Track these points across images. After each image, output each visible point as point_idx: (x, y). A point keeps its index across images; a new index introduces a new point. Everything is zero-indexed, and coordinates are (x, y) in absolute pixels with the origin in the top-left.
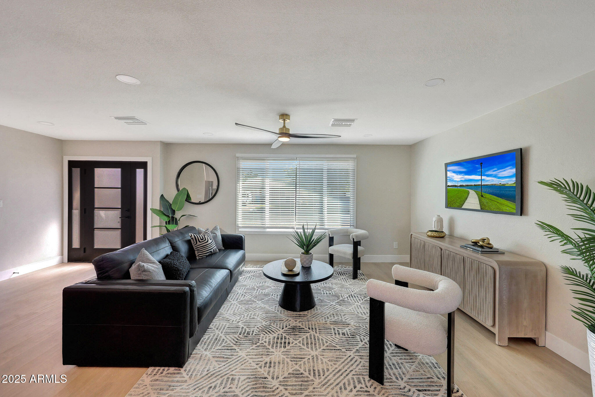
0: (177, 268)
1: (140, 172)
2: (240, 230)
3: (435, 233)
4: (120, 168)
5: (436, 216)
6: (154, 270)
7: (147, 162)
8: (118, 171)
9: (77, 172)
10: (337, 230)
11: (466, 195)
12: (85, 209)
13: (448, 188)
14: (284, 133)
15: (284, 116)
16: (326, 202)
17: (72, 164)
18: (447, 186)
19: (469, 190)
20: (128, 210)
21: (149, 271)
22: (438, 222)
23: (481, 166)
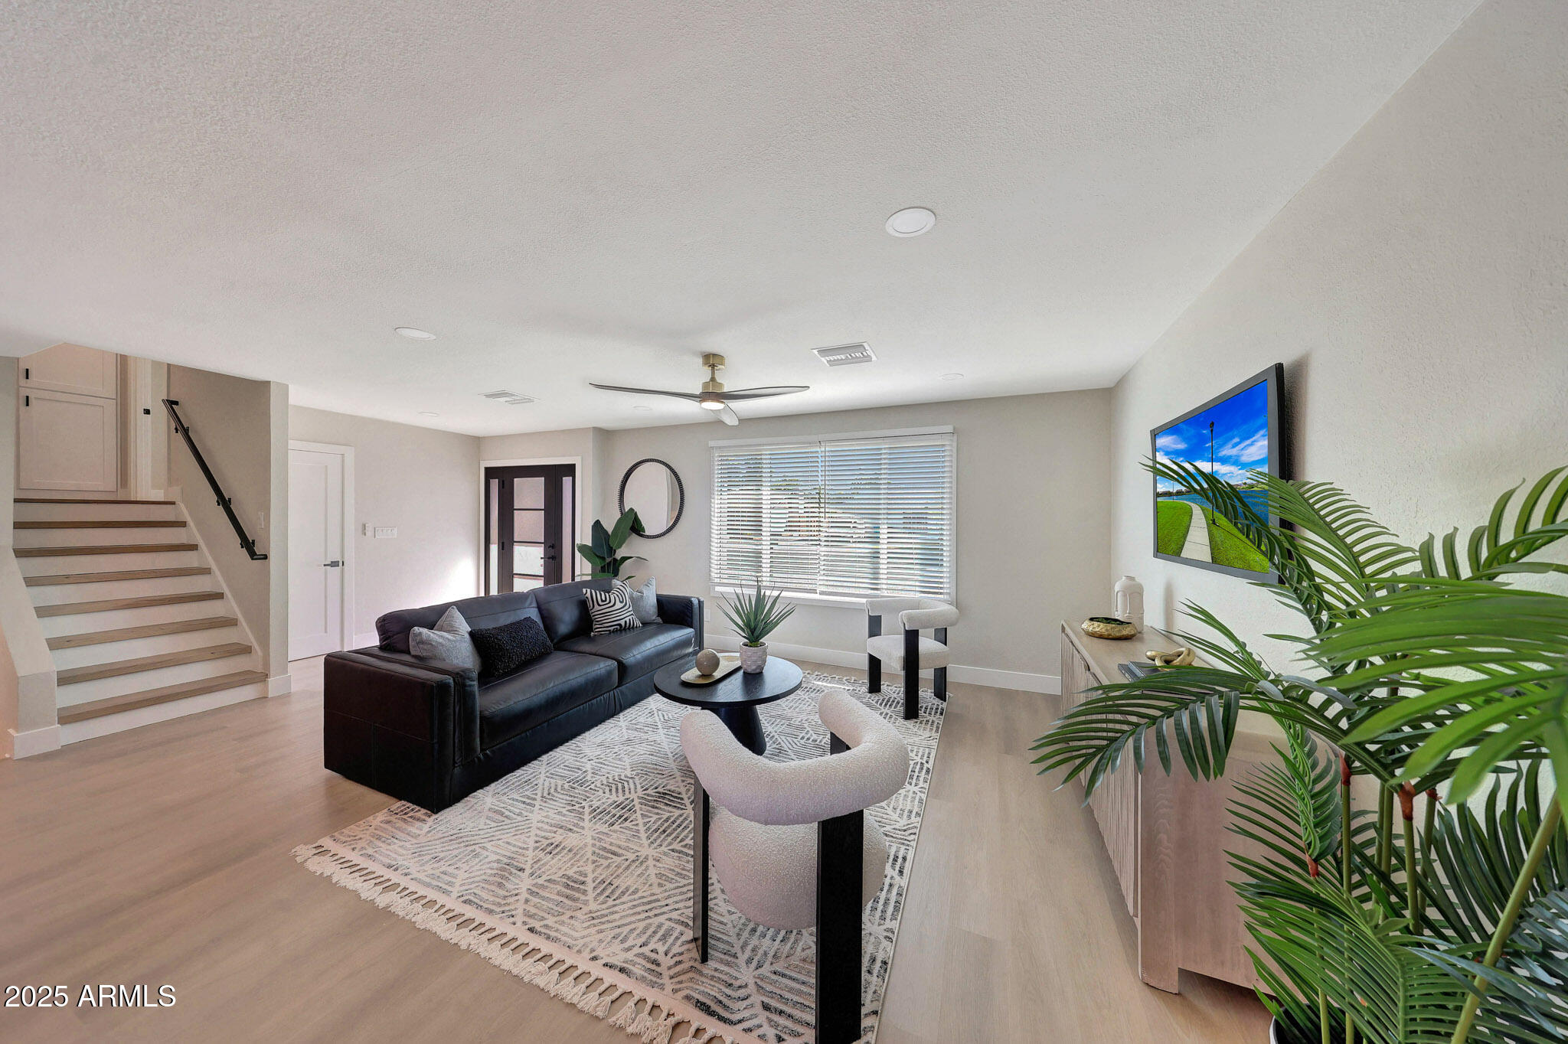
0: (499, 645)
1: (567, 481)
2: (718, 589)
3: (1099, 626)
4: (542, 477)
5: (1124, 578)
6: (441, 643)
7: (574, 465)
8: (540, 481)
9: (495, 484)
10: (894, 601)
11: (1186, 518)
12: (503, 543)
13: (1159, 499)
14: (712, 393)
15: (712, 360)
16: (886, 536)
17: (491, 473)
18: (1158, 495)
19: (1192, 504)
20: (553, 547)
21: (431, 644)
22: (1125, 596)
23: (1212, 431)
